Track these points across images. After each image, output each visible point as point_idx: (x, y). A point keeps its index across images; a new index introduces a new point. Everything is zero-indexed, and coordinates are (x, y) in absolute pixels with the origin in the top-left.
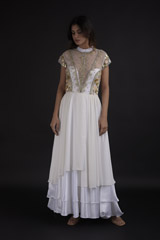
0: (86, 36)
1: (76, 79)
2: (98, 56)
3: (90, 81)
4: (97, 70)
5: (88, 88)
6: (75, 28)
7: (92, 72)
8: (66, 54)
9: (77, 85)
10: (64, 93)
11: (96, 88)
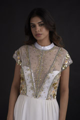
0: (47, 28)
1: (31, 81)
2: (58, 55)
3: (47, 84)
4: (56, 73)
5: (44, 93)
6: (36, 21)
7: (50, 75)
8: (23, 50)
9: (32, 88)
10: (18, 94)
11: (54, 92)
